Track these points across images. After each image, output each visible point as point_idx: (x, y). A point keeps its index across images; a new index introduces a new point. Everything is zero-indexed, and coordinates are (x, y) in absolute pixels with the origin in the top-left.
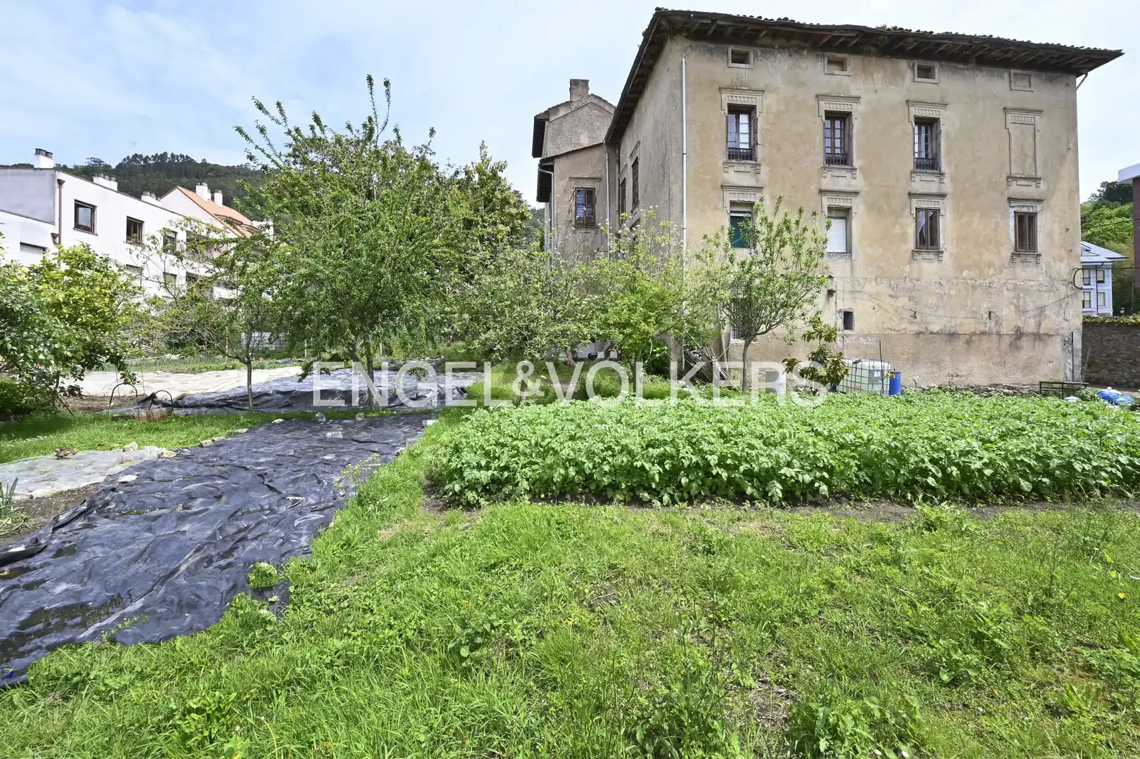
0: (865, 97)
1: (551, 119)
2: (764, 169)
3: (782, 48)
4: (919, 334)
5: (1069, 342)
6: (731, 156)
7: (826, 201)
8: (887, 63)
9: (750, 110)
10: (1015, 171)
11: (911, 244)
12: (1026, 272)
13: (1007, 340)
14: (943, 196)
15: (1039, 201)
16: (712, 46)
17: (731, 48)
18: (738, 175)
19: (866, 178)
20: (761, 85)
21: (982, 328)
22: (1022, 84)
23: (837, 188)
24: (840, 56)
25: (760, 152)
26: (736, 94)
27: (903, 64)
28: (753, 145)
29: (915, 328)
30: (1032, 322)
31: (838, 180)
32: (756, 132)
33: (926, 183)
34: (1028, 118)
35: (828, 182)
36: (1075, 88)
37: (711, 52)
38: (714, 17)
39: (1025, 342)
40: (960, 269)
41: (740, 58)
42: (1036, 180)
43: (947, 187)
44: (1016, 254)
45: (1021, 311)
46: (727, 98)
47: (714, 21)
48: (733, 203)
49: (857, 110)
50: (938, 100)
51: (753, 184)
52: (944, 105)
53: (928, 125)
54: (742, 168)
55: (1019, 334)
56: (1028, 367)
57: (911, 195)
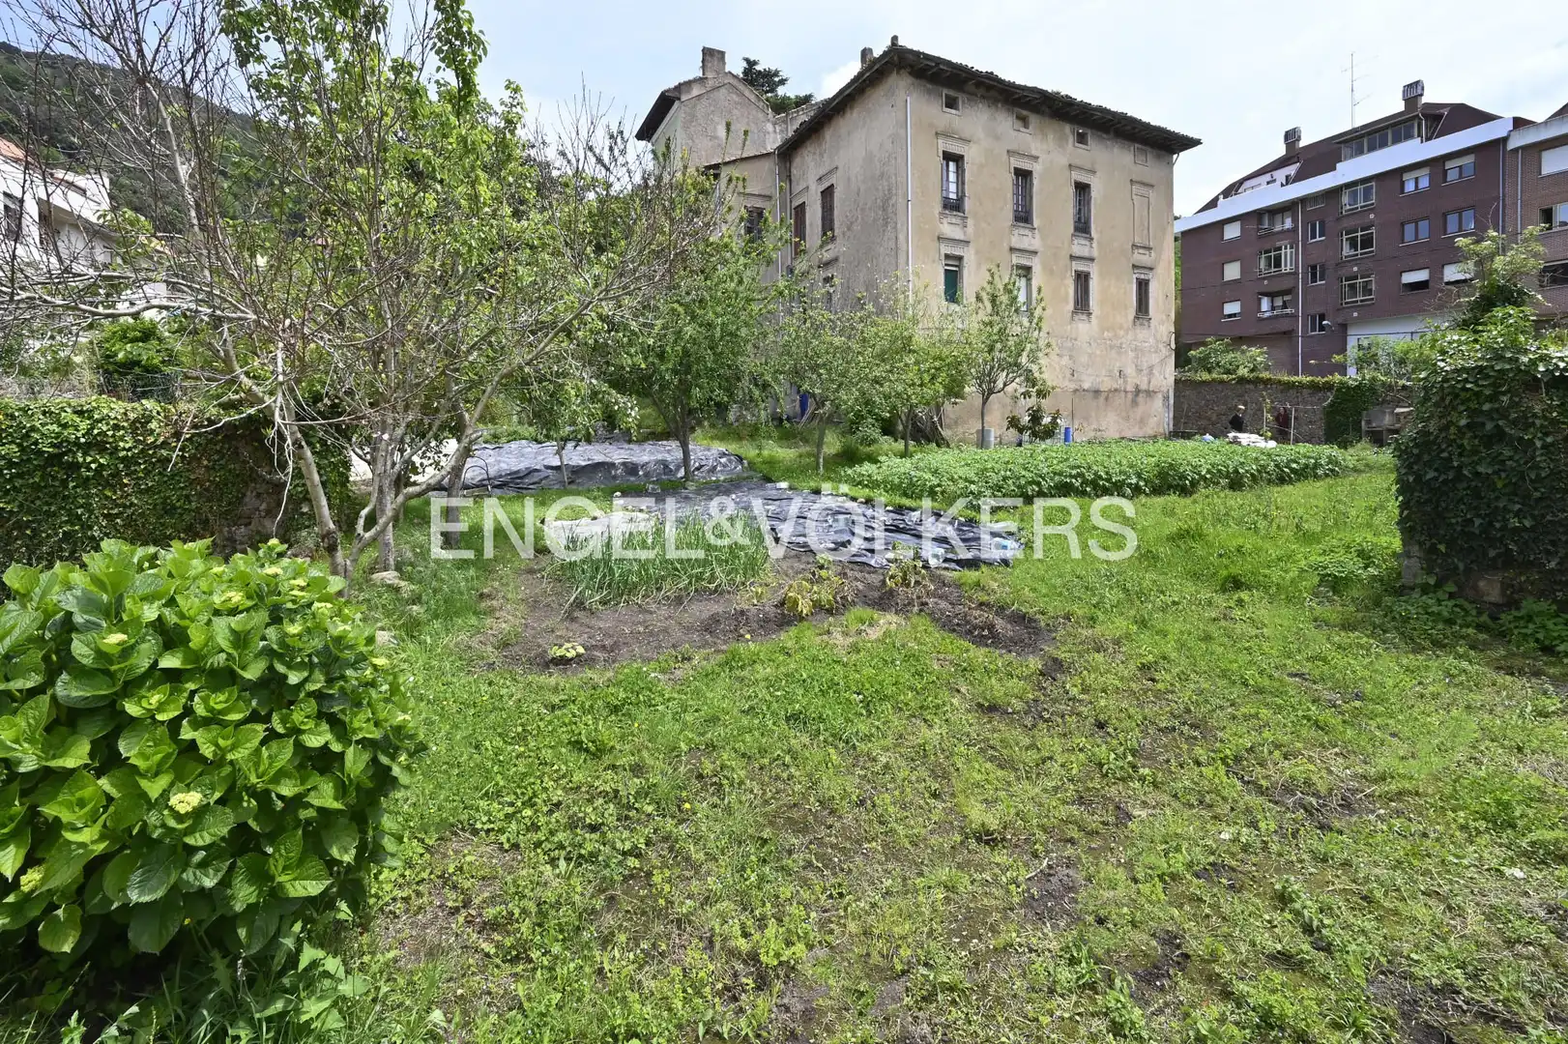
0: (1043, 157)
1: (683, 98)
2: (970, 222)
3: (983, 97)
4: (1076, 391)
5: (1166, 398)
6: (945, 207)
7: (1016, 260)
8: (1056, 125)
9: (958, 159)
10: (1138, 240)
11: (1071, 306)
12: (1142, 333)
13: (1130, 396)
14: (1092, 260)
15: (1151, 269)
16: (929, 86)
17: (945, 91)
18: (949, 228)
19: (1043, 239)
20: (966, 135)
21: (1115, 386)
22: (1141, 158)
23: (1022, 247)
24: (1025, 113)
25: (967, 204)
26: (950, 142)
27: (1067, 128)
28: (961, 199)
29: (1073, 386)
30: (1145, 379)
31: (1023, 239)
32: (963, 183)
33: (1080, 247)
34: (1143, 190)
35: (1016, 242)
36: (1171, 164)
37: (929, 92)
38: (938, 61)
39: (1141, 398)
40: (1103, 330)
41: (951, 104)
42: (1149, 249)
43: (1095, 253)
44: (1137, 318)
45: (1139, 371)
46: (943, 145)
47: (937, 64)
48: (947, 256)
49: (1037, 169)
50: (1088, 166)
51: (962, 238)
52: (1094, 172)
53: (1082, 189)
54: (954, 221)
55: (1138, 391)
56: (1142, 422)
57: (1072, 258)
